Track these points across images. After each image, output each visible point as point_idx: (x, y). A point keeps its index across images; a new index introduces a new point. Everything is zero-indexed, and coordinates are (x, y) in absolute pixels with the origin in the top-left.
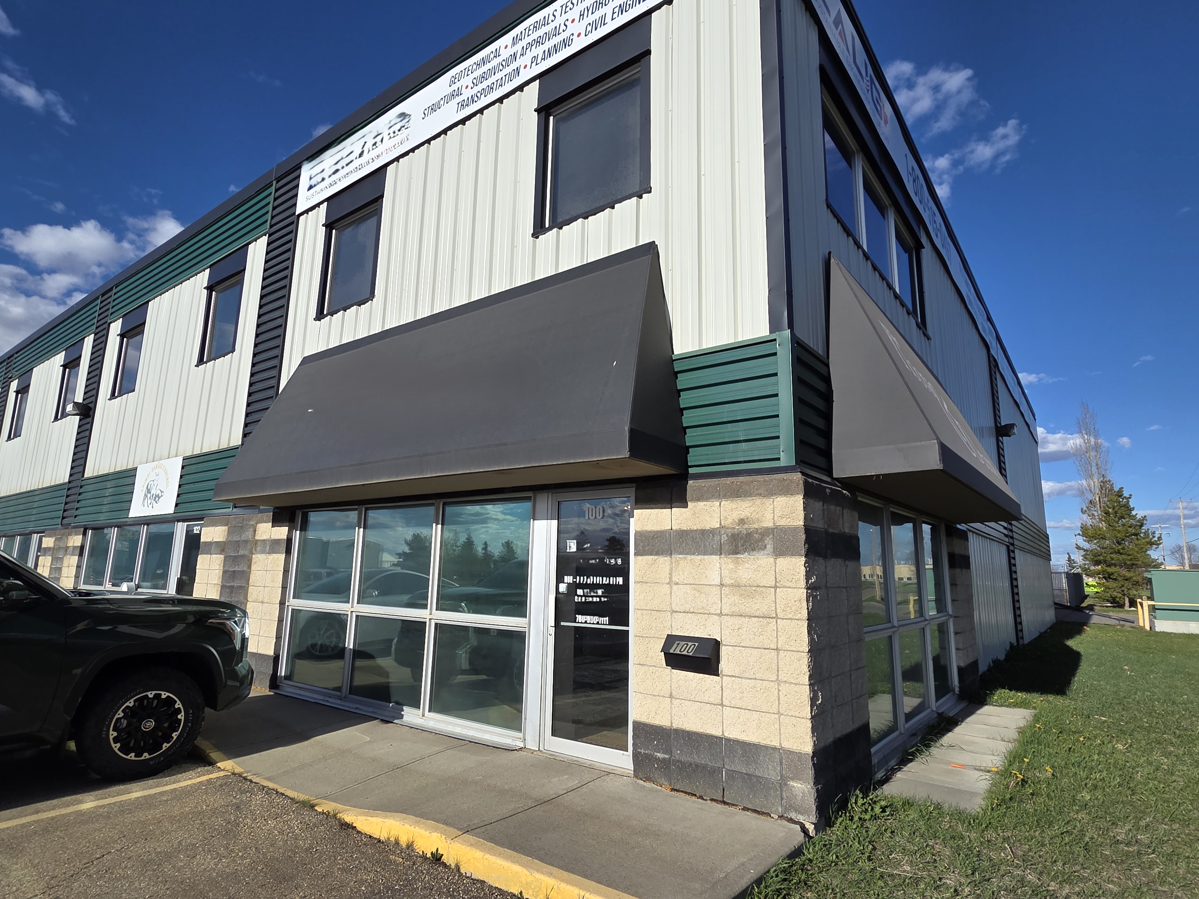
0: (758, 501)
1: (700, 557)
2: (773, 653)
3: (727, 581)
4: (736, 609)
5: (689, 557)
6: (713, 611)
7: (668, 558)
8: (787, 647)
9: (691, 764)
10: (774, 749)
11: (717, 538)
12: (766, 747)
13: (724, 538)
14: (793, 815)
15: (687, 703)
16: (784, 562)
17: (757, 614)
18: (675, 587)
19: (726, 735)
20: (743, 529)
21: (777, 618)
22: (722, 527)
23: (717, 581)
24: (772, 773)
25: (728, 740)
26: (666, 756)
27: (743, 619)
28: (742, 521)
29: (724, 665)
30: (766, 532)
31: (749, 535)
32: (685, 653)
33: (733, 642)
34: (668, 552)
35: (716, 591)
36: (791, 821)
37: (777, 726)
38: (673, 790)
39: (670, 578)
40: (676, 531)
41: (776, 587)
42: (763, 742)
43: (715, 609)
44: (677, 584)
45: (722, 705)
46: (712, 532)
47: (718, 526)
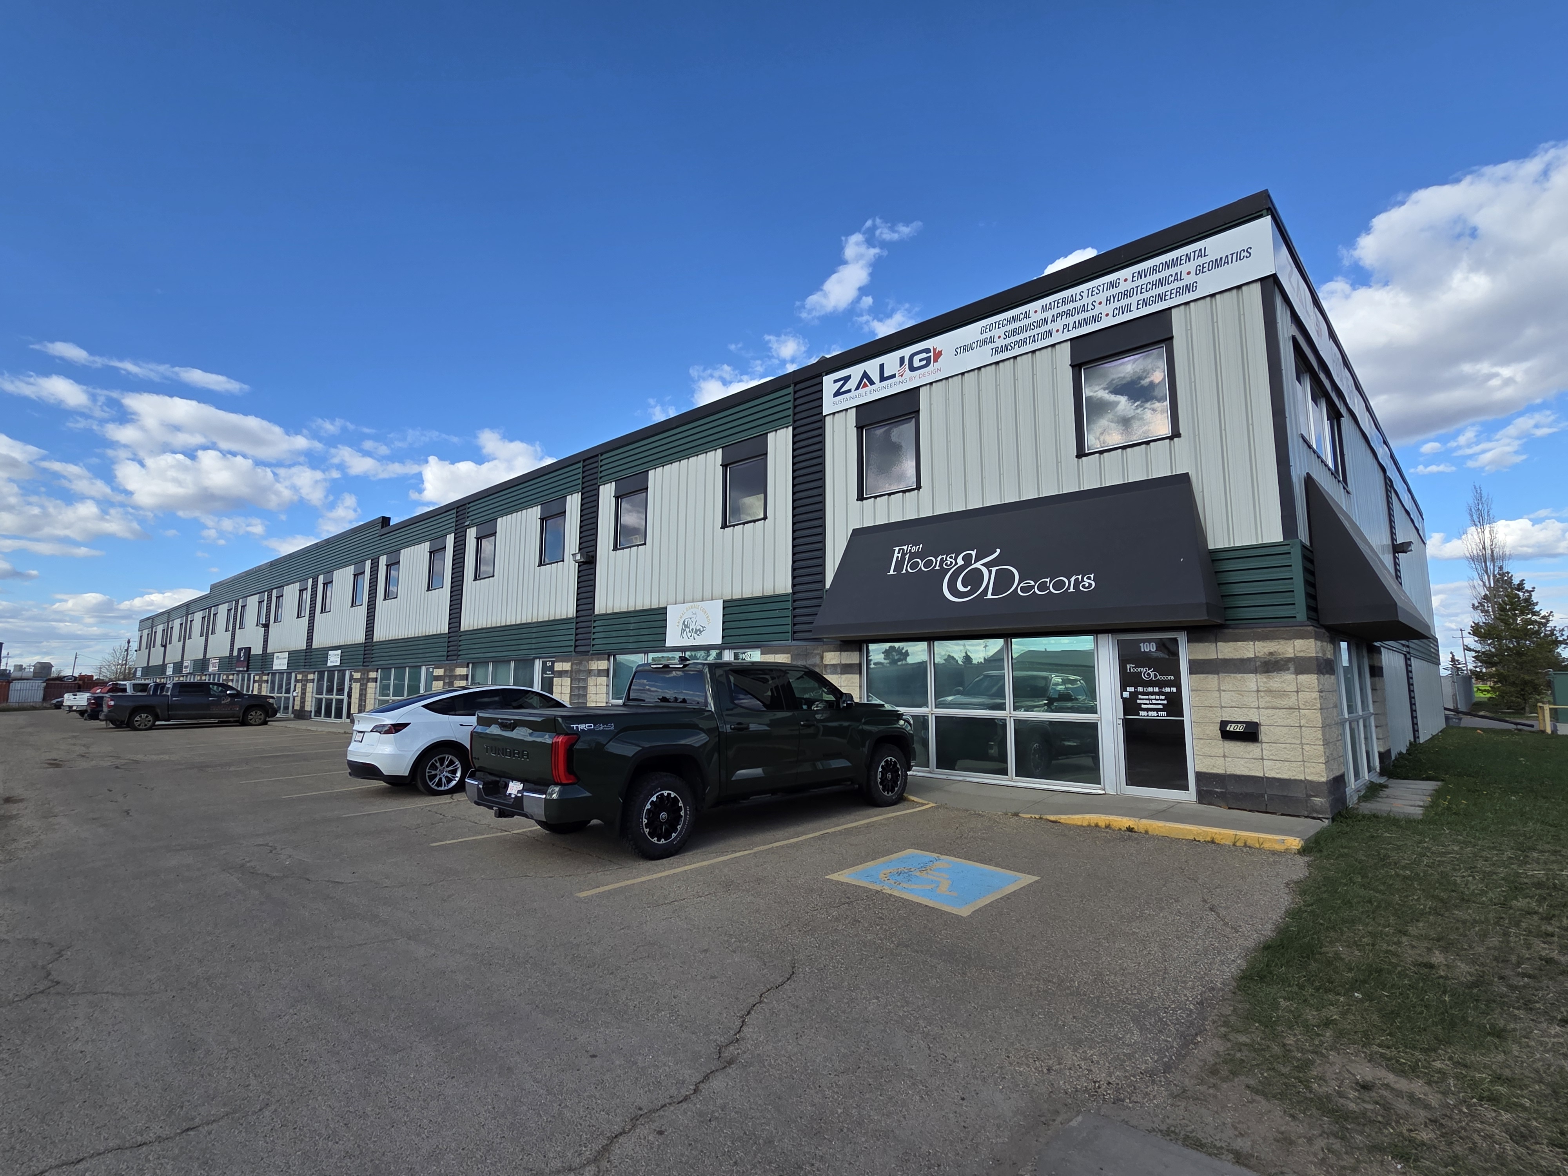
0: (1282, 642)
1: (1240, 675)
2: (1298, 729)
3: (1261, 689)
4: (1270, 705)
5: (1232, 675)
6: (1252, 706)
7: (1216, 676)
8: (1307, 725)
9: (1242, 794)
10: (1301, 781)
11: (1253, 663)
12: (1295, 780)
13: (1258, 664)
14: (1315, 815)
15: (1236, 759)
16: (1302, 678)
17: (1286, 707)
18: (1223, 693)
19: (1266, 775)
20: (1273, 658)
21: (1299, 709)
22: (1256, 657)
23: (1255, 689)
24: (1300, 794)
25: (1267, 778)
26: (1223, 790)
27: (1275, 710)
28: (1271, 654)
29: (1262, 737)
30: (1290, 660)
31: (1277, 662)
32: (1238, 730)
33: (1268, 723)
34: (1216, 672)
35: (1255, 694)
36: (1314, 818)
37: (1302, 769)
38: (1229, 808)
39: (1219, 687)
40: (1221, 659)
41: (1297, 692)
42: (1293, 778)
43: (1256, 704)
44: (1224, 691)
45: (1262, 759)
46: (1249, 660)
47: (1253, 656)
